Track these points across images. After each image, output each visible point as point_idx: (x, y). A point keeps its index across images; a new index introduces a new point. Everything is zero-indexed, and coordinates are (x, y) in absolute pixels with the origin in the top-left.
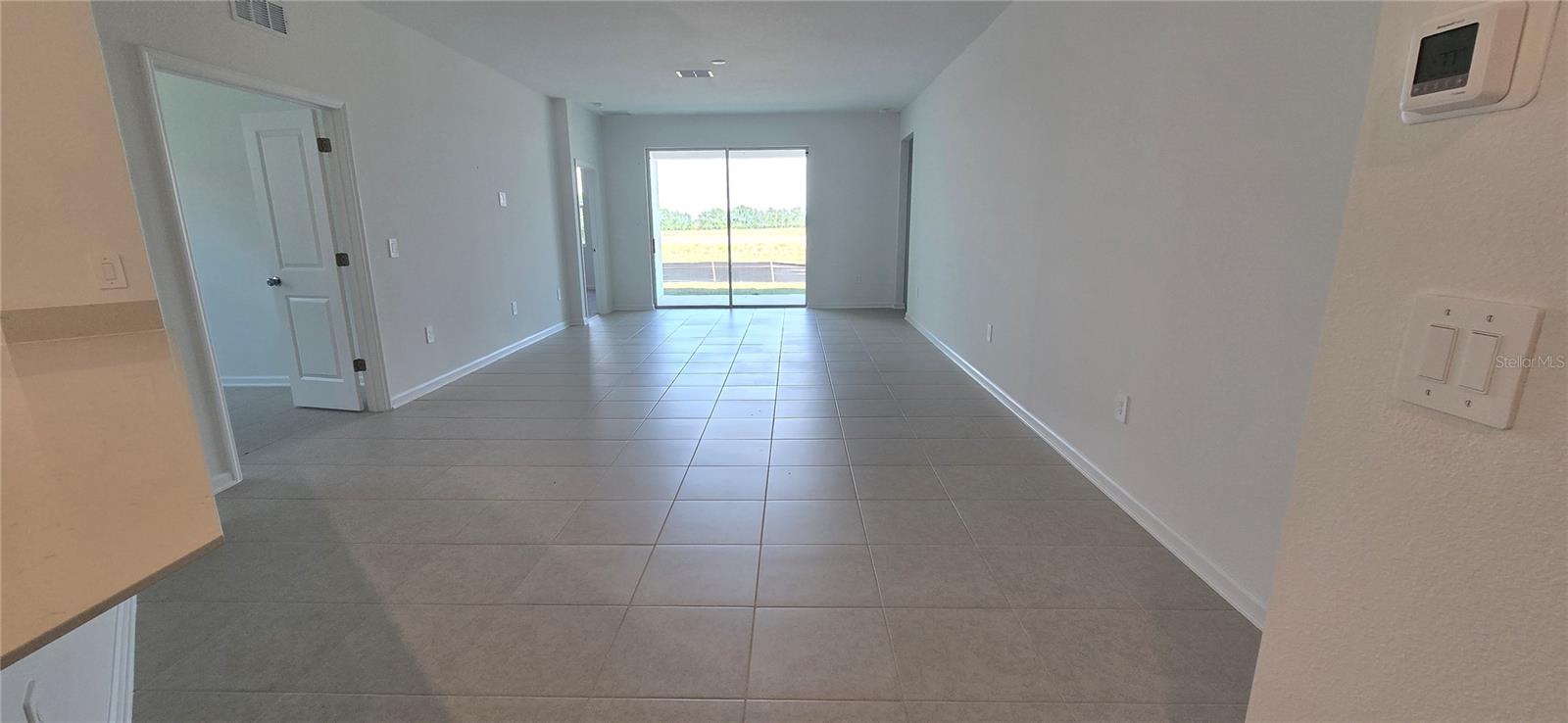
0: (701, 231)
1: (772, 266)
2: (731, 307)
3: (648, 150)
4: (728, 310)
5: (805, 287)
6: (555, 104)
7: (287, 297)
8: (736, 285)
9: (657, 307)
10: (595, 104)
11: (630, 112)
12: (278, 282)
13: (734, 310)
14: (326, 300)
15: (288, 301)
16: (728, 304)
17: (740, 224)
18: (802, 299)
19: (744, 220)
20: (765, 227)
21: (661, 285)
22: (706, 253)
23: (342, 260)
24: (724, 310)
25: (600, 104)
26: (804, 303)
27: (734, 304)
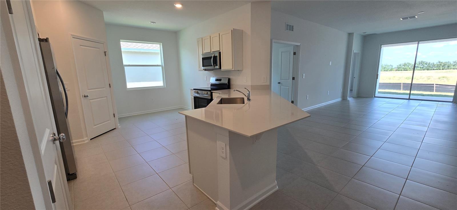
0: (397, 71)
1: (435, 86)
2: (409, 99)
3: (381, 45)
4: (408, 100)
5: (453, 95)
6: (350, 35)
7: (281, 86)
8: (412, 92)
9: (375, 97)
10: (364, 33)
11: (376, 33)
12: (279, 83)
13: (411, 101)
14: (288, 87)
15: (281, 87)
16: (408, 98)
17: (419, 69)
18: (451, 99)
19: (422, 66)
20: (434, 69)
21: (378, 90)
22: (399, 80)
23: (293, 78)
24: (405, 100)
25: (365, 33)
26: (452, 101)
27: (411, 98)
